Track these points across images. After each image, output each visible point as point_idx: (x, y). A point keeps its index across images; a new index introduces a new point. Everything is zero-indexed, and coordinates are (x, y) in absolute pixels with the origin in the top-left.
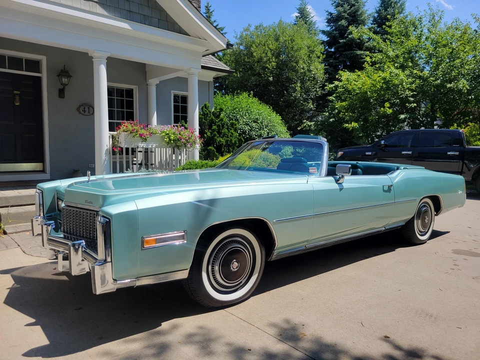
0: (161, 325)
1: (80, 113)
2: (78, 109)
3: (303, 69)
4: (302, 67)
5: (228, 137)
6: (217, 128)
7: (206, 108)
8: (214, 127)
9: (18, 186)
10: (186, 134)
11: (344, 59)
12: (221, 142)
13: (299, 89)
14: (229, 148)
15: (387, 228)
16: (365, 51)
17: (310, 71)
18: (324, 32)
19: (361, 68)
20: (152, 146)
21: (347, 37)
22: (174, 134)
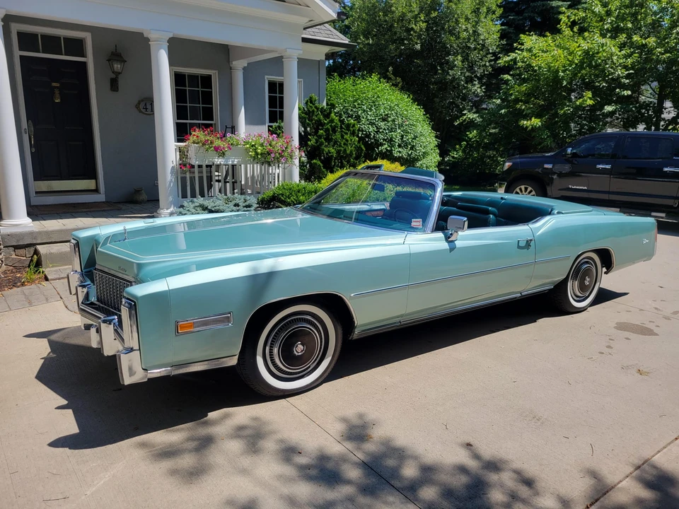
0: (206, 416)
1: (140, 112)
2: (137, 107)
3: (466, 30)
4: (464, 27)
5: (340, 146)
6: (324, 134)
7: (311, 102)
8: (321, 132)
9: (64, 213)
10: (279, 144)
11: (532, 15)
12: (330, 153)
13: (460, 63)
14: (341, 161)
15: (523, 294)
17: (477, 34)
19: (556, 31)
20: (233, 161)
22: (262, 145)
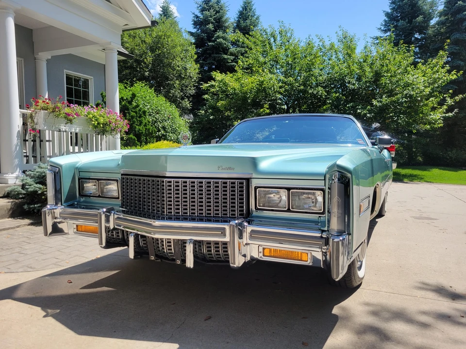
6: (135, 115)
11: (213, 61)
12: (140, 130)
16: (230, 56)
17: (186, 69)
18: (192, 34)
19: (232, 70)
20: (75, 130)
21: (216, 41)
22: (101, 116)
